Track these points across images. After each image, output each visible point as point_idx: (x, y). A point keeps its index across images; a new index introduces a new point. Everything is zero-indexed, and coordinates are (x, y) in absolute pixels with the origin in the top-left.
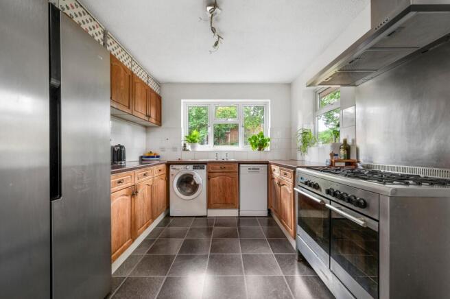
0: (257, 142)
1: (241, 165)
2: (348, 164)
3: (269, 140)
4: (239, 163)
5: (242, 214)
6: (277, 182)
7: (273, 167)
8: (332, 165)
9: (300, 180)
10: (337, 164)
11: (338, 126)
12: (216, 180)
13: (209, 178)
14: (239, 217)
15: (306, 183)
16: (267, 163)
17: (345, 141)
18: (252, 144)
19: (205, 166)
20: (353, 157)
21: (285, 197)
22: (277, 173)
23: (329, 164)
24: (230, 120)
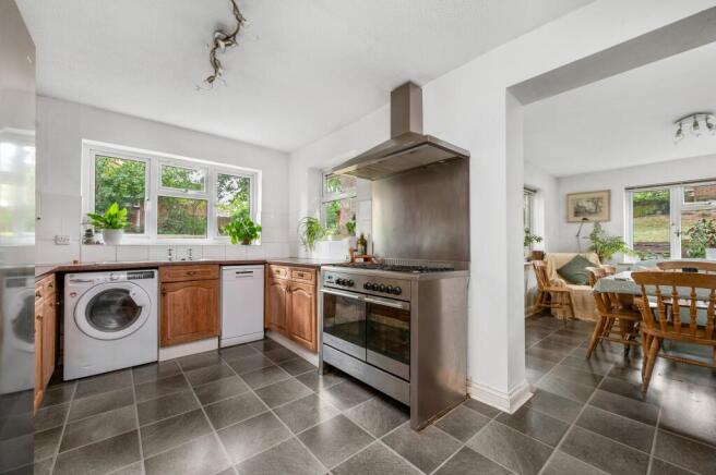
0: (242, 232)
1: (224, 268)
2: (366, 260)
3: (260, 230)
4: (221, 264)
5: (224, 343)
6: (283, 288)
7: (274, 268)
8: (353, 260)
9: (327, 279)
10: (357, 260)
11: (354, 218)
12: (179, 294)
13: (163, 293)
14: (220, 349)
15: (338, 282)
16: (264, 263)
17: (362, 236)
18: (233, 234)
19: (156, 272)
20: (369, 253)
21: (299, 304)
22: (283, 276)
23: (350, 260)
24: (190, 192)
